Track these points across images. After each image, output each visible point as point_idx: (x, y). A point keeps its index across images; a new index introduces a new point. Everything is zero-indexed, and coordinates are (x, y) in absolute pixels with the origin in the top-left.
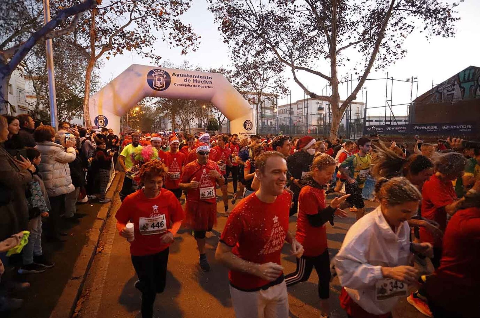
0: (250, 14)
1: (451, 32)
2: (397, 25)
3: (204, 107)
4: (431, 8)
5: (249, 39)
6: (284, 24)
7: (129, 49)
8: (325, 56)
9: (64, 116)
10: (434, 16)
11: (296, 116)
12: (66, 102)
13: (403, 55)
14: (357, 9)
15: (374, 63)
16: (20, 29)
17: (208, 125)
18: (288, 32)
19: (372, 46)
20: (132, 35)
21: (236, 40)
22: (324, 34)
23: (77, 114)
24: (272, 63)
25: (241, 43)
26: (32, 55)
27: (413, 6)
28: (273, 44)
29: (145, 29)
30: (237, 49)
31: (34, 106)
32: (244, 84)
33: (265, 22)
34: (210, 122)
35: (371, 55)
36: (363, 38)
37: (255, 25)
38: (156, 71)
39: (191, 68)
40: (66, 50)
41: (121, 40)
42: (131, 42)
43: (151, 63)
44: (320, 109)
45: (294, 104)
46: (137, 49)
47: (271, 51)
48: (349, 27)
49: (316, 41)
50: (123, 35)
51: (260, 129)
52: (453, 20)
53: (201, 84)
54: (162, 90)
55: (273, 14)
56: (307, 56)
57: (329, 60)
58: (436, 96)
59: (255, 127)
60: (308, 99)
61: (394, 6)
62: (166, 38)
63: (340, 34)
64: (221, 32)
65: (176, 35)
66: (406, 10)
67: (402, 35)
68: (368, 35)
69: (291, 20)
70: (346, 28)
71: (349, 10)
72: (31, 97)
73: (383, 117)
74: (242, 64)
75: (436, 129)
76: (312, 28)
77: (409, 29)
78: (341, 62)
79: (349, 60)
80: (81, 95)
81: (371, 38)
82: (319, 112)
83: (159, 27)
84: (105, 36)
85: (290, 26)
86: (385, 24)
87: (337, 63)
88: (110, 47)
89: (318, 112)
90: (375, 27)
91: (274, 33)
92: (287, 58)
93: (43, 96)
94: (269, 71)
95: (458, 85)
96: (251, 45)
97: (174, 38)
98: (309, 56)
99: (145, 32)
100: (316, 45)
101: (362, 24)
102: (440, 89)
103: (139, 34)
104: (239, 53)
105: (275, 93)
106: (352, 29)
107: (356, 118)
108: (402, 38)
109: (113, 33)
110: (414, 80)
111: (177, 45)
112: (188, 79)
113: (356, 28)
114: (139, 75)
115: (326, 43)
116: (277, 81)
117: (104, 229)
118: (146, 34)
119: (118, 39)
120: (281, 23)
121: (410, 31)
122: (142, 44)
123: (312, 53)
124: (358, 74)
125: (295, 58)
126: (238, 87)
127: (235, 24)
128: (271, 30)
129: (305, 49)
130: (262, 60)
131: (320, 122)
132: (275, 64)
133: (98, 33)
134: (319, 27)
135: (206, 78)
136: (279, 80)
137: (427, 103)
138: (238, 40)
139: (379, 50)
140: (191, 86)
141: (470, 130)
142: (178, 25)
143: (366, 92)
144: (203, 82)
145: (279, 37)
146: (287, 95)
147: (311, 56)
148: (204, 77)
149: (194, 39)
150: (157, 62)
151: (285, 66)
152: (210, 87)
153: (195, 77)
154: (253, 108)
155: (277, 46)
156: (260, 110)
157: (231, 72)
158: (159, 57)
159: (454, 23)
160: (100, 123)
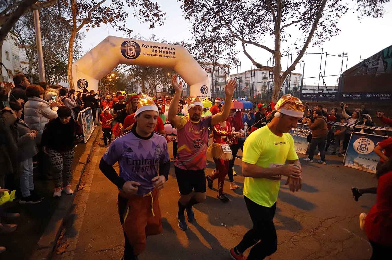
1: (380, 13)
2: (334, 6)
3: (169, 74)
5: (207, 16)
6: (237, 4)
7: (105, 22)
8: (271, 33)
9: (52, 79)
11: (244, 83)
12: (54, 68)
13: (337, 33)
15: (312, 39)
16: (12, 3)
17: (171, 89)
18: (240, 11)
19: (311, 24)
20: (108, 11)
21: (196, 17)
22: (271, 14)
23: (63, 78)
24: (225, 37)
25: (200, 20)
26: (24, 27)
28: (227, 22)
29: (119, 5)
30: (196, 25)
31: (27, 70)
32: (202, 56)
33: (221, 2)
35: (309, 32)
36: (303, 18)
37: (212, 4)
38: (128, 42)
39: (157, 41)
40: (53, 23)
41: (98, 15)
42: (107, 17)
43: (124, 35)
44: (265, 78)
45: (243, 74)
46: (112, 23)
47: (225, 27)
48: (292, 8)
49: (263, 19)
50: (100, 11)
51: (214, 93)
53: (166, 55)
54: (134, 58)
56: (255, 33)
57: (274, 36)
58: (362, 70)
59: (210, 92)
60: (255, 70)
62: (136, 14)
63: (285, 14)
64: (183, 10)
65: (145, 12)
67: (337, 15)
68: (308, 15)
69: (243, 1)
70: (290, 8)
72: (25, 63)
73: (317, 86)
74: (200, 38)
75: (360, 97)
76: (261, 7)
77: (344, 10)
78: (284, 38)
79: (290, 36)
80: (66, 62)
81: (311, 17)
82: (264, 81)
83: (130, 4)
84: (84, 11)
85: (242, 6)
86: (323, 5)
87: (280, 38)
88: (89, 21)
89: (262, 81)
90: (315, 8)
91: (228, 12)
92: (239, 34)
93: (34, 62)
94: (223, 45)
95: (382, 60)
96: (209, 21)
97: (144, 14)
98: (257, 32)
99: (119, 8)
100: (263, 23)
101: (304, 5)
102: (366, 63)
103: (113, 10)
104: (198, 28)
105: (227, 64)
106: (294, 9)
107: (294, 86)
108: (337, 18)
109: (91, 9)
110: (344, 56)
111: (146, 20)
112: (155, 49)
113: (298, 8)
114: (114, 46)
115: (272, 21)
116: (229, 54)
117: (84, 171)
118: (119, 10)
119: (96, 14)
120: (235, 3)
121: (345, 12)
122: (116, 18)
123: (260, 30)
124: (298, 48)
125: (245, 34)
126: (197, 58)
127: (195, 3)
128: (226, 9)
129: (254, 26)
130: (217, 35)
131: (264, 90)
132: (228, 38)
133: (79, 8)
134: (267, 7)
135: (170, 49)
136: (231, 52)
137: (355, 75)
138: (198, 17)
139: (317, 28)
140: (158, 56)
141: (389, 98)
142: (147, 3)
143: (304, 64)
144: (168, 52)
145: (232, 15)
146: (238, 65)
147: (258, 32)
148: (168, 48)
149: (160, 16)
150: (129, 34)
151: (237, 41)
152: (173, 57)
153: (161, 48)
154: (209, 76)
155: (230, 23)
156: (215, 78)
157: (191, 45)
158: (131, 30)
159: (383, 5)
160: (81, 85)
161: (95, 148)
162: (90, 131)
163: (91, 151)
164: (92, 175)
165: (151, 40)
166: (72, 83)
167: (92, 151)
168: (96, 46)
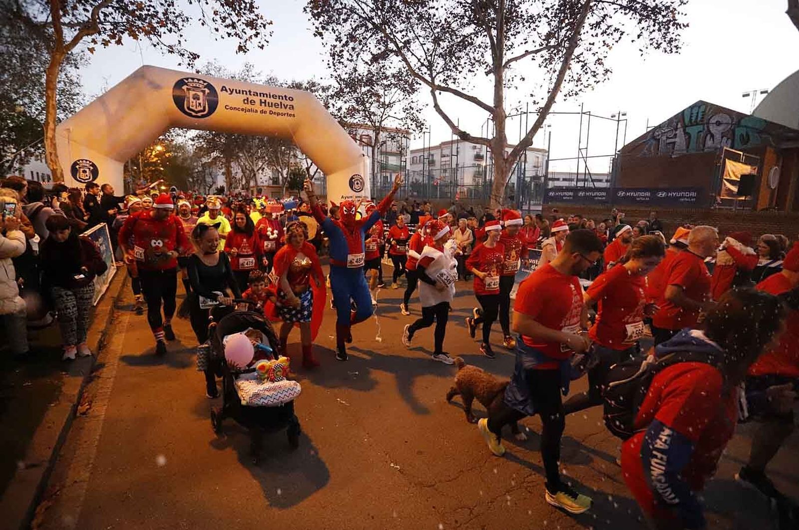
1: (676, 45)
2: (599, 27)
3: (283, 148)
4: (649, 4)
5: (360, 31)
6: (420, 10)
7: (136, 37)
8: (486, 70)
9: (9, 156)
10: (654, 18)
11: (439, 168)
12: (11, 129)
13: (606, 77)
15: (562, 86)
17: (289, 179)
18: (426, 25)
19: (560, 58)
20: (141, 9)
21: (337, 33)
22: (486, 33)
23: (37, 153)
24: (398, 76)
25: (344, 39)
28: (400, 45)
30: (337, 50)
32: (352, 112)
33: (388, 4)
34: (293, 175)
35: (557, 73)
36: (547, 45)
37: (369, 8)
38: (190, 80)
39: (257, 78)
41: (118, 17)
42: (139, 23)
43: (180, 64)
44: (478, 157)
45: (436, 148)
46: (151, 36)
47: (397, 56)
48: (526, 24)
49: (472, 44)
50: (121, 7)
51: (379, 188)
52: (677, 25)
53: (273, 109)
54: (203, 116)
56: (457, 69)
57: (492, 76)
58: (650, 147)
59: (369, 187)
60: (457, 142)
62: (206, 19)
63: (512, 35)
64: (310, 15)
65: (227, 16)
66: (613, 3)
67: (605, 44)
68: (554, 39)
69: (431, 4)
70: (521, 25)
73: (574, 173)
74: (347, 76)
75: (648, 197)
76: (466, 19)
77: (616, 35)
78: (512, 83)
79: (523, 79)
80: (43, 117)
81: (559, 45)
82: (476, 163)
85: (429, 15)
86: (581, 23)
87: (504, 82)
88: (96, 28)
89: (474, 162)
90: (566, 26)
91: (403, 26)
92: (424, 69)
94: (393, 90)
95: (682, 130)
96: (363, 43)
97: (224, 22)
98: (460, 68)
99: (166, 5)
100: (471, 51)
101: (546, 19)
102: (657, 133)
103: (153, 7)
104: (342, 57)
105: (403, 128)
106: (530, 27)
107: (535, 175)
108: (605, 48)
110: (622, 118)
112: (251, 98)
113: (536, 26)
114: (157, 87)
115: (489, 48)
116: (406, 109)
118: (167, 9)
119: (112, 13)
121: (618, 39)
122: (161, 26)
123: (465, 63)
124: (538, 103)
125: (438, 71)
126: (340, 117)
127: (335, 4)
128: (398, 18)
129: (454, 55)
130: (382, 70)
131: (477, 179)
132: (403, 78)
134: (478, 19)
135: (282, 99)
136: (410, 107)
137: (638, 156)
138: (340, 33)
139: (571, 66)
140: (257, 111)
141: (694, 199)
143: (550, 132)
144: (278, 105)
146: (424, 133)
147: (463, 68)
148: (279, 96)
149: (260, 26)
150: (191, 63)
151: (420, 84)
152: (290, 115)
153: (264, 96)
154: (366, 154)
155: (407, 48)
156: (379, 156)
157: (328, 89)
158: (195, 55)
159: (679, 31)
160: (81, 173)
161: (119, 316)
162: (104, 277)
163: (107, 322)
164: (110, 378)
165: (243, 75)
166: (57, 169)
167: (111, 323)
168: (116, 86)
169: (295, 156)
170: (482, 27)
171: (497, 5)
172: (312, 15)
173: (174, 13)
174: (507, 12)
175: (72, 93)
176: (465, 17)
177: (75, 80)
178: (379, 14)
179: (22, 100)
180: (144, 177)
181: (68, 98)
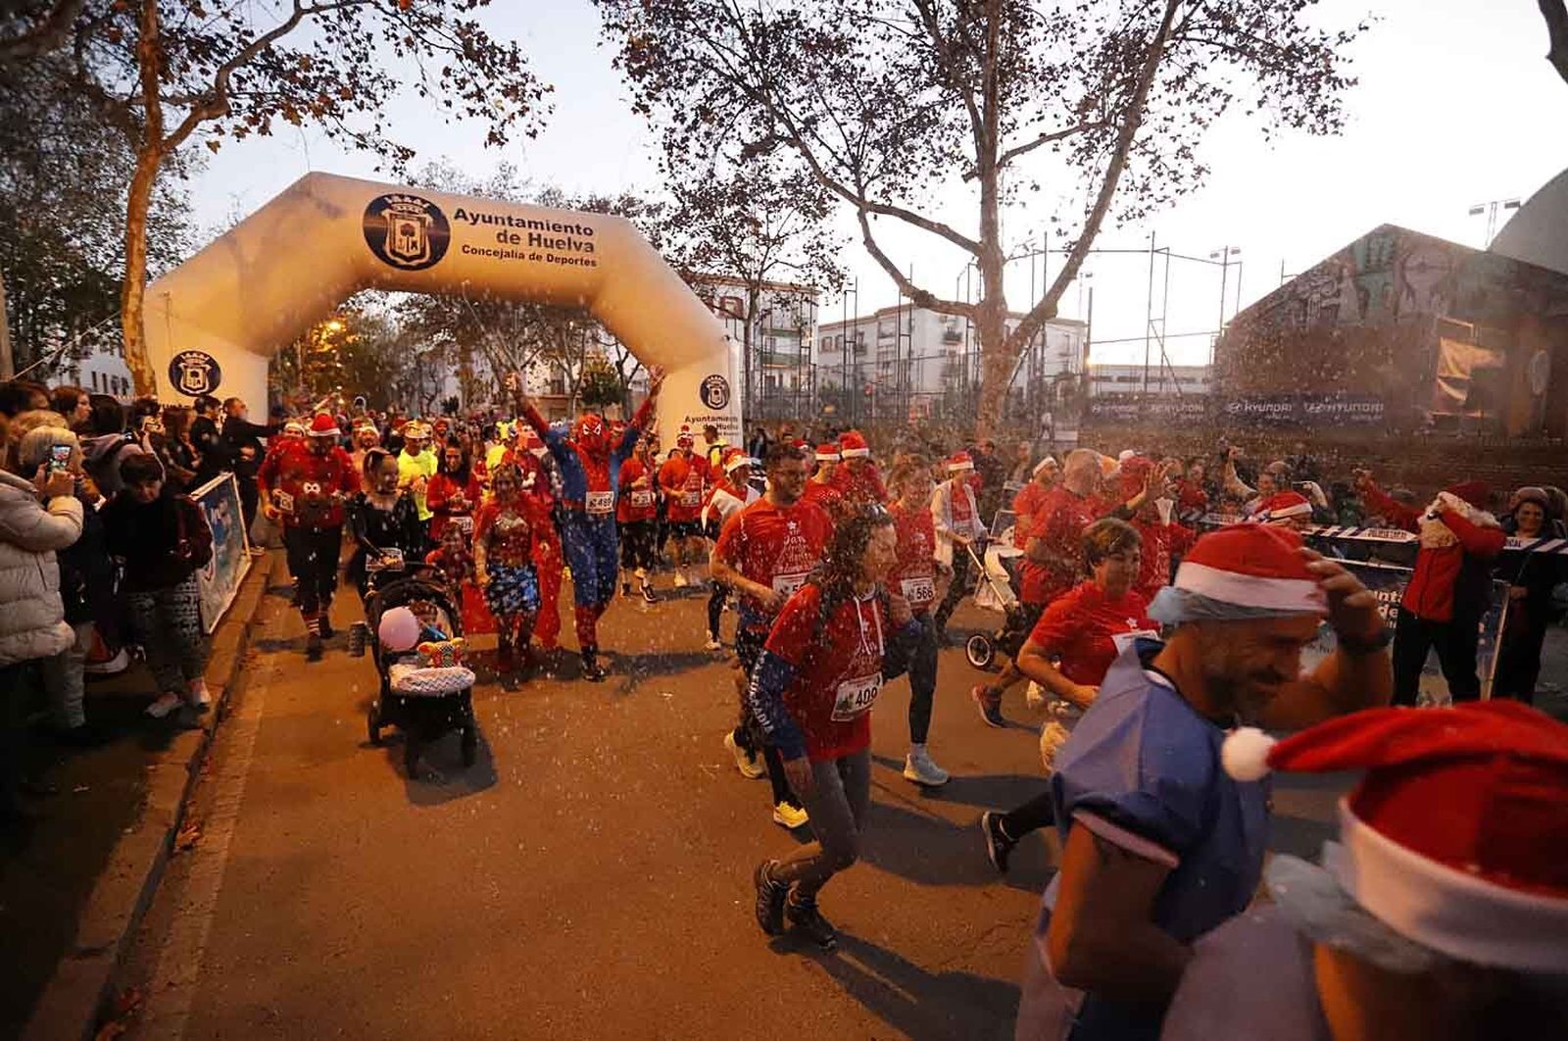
0: (722, 19)
1: (1333, 118)
2: (1183, 87)
4: (1279, 42)
5: (721, 102)
6: (836, 59)
7: (295, 119)
8: (964, 172)
9: (53, 345)
10: (1288, 68)
11: (875, 359)
12: (58, 294)
13: (1199, 182)
14: (1065, 25)
15: (1113, 201)
17: (583, 384)
18: (846, 87)
19: (1108, 146)
20: (308, 68)
21: (676, 106)
22: (962, 102)
23: (104, 338)
24: (794, 184)
25: (691, 117)
27: (1228, 30)
28: (798, 126)
29: (355, 47)
30: (678, 137)
32: (705, 254)
34: (592, 375)
35: (1103, 175)
36: (1080, 121)
37: (738, 59)
38: (396, 198)
39: (523, 191)
41: (263, 82)
42: (303, 93)
43: (377, 169)
44: (952, 337)
45: (866, 320)
46: (325, 117)
47: (792, 146)
48: (1039, 83)
49: (936, 121)
50: (270, 65)
51: (758, 400)
52: (1336, 83)
53: (556, 252)
54: (422, 266)
55: (799, 25)
56: (907, 170)
57: (976, 184)
58: (1289, 313)
59: (739, 400)
60: (910, 307)
61: (1174, 26)
62: (429, 85)
63: (1013, 104)
64: (624, 73)
65: (468, 77)
66: (1209, 42)
67: (1194, 119)
68: (1096, 111)
69: (856, 49)
70: (1031, 84)
71: (1039, 28)
73: (1141, 368)
74: (696, 186)
75: (1288, 412)
76: (924, 77)
77: (1217, 102)
78: (1015, 195)
79: (1037, 188)
80: (118, 270)
81: (1105, 122)
83: (403, 44)
84: (201, 61)
85: (853, 68)
86: (1147, 80)
87: (1000, 194)
88: (223, 105)
89: (943, 347)
90: (1118, 86)
91: (803, 89)
92: (844, 172)
94: (785, 211)
95: (1351, 281)
96: (726, 123)
98: (913, 169)
99: (354, 59)
100: (935, 135)
101: (1079, 74)
102: (1300, 289)
103: (330, 63)
104: (686, 150)
105: (804, 284)
106: (1047, 89)
107: (1061, 370)
108: (1196, 127)
110: (1231, 258)
111: (472, 112)
112: (511, 231)
113: (1060, 87)
114: (335, 212)
115: (969, 129)
116: (810, 247)
117: (203, 764)
118: (356, 66)
119: (253, 77)
120: (826, 56)
121: (1219, 110)
122: (343, 99)
123: (924, 159)
124: (1066, 234)
125: (870, 174)
127: (672, 51)
128: (793, 75)
129: (902, 144)
130: (763, 173)
131: (948, 379)
132: (804, 189)
133: (172, 50)
134: (947, 76)
135: (572, 232)
136: (818, 243)
138: (683, 106)
139: (1129, 162)
140: (523, 257)
142: (475, 43)
143: (1091, 289)
144: (564, 243)
145: (817, 101)
146: (845, 293)
147: (919, 168)
148: (566, 227)
149: (531, 96)
150: (398, 166)
151: (837, 200)
152: (587, 262)
153: (536, 228)
154: (732, 336)
155: (811, 131)
156: (759, 338)
157: (658, 209)
158: (408, 150)
159: (1340, 93)
163: (233, 668)
165: (496, 185)
166: (143, 371)
167: (241, 667)
168: (256, 213)
169: (596, 340)
170: (955, 90)
171: (984, 48)
172: (629, 72)
173: (369, 74)
174: (1004, 61)
175: (173, 223)
176: (922, 72)
177: (180, 199)
178: (758, 68)
179: (80, 238)
180: (305, 381)
181: (166, 233)
